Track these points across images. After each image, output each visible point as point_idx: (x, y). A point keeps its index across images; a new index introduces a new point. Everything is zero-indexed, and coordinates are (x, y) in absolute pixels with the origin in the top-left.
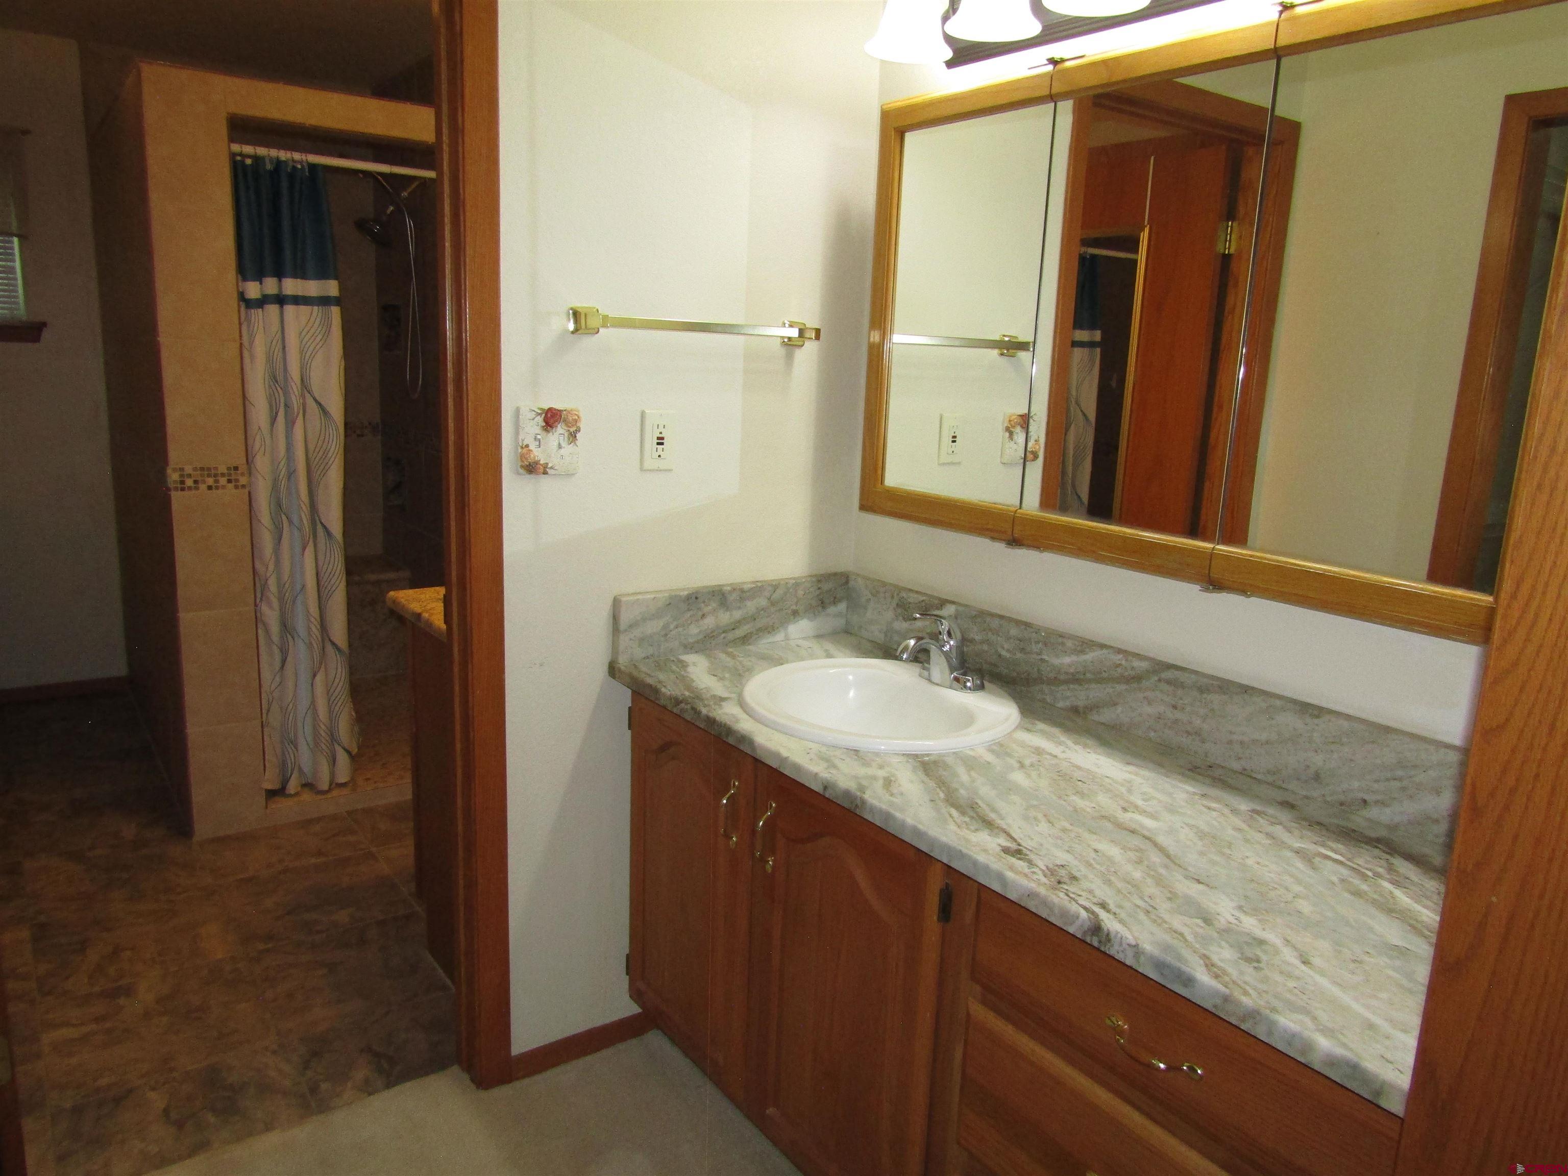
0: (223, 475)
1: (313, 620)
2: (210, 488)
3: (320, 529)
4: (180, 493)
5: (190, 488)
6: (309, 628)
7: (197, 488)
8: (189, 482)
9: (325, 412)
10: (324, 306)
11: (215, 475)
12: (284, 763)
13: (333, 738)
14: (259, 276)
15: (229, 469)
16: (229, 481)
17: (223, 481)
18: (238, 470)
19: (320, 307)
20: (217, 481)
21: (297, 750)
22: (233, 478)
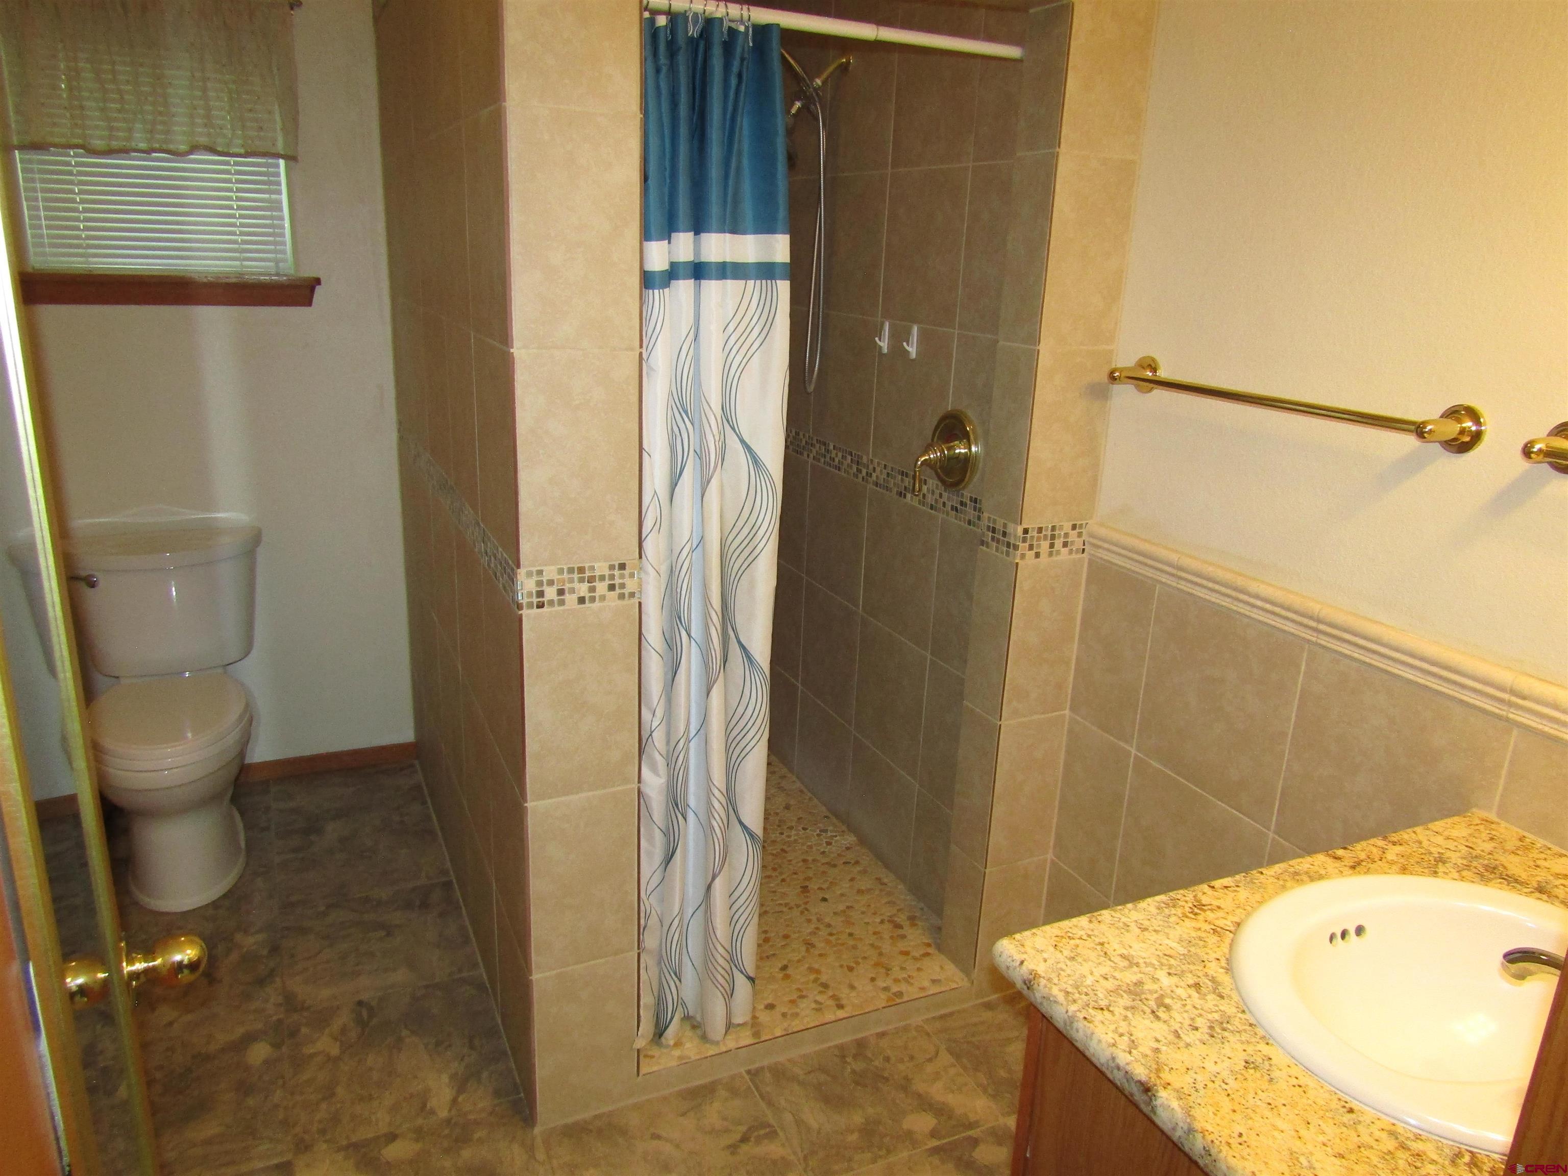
0: (602, 578)
1: (716, 792)
2: (582, 600)
3: (735, 651)
4: (536, 611)
5: (551, 603)
6: (709, 804)
7: (562, 603)
8: (550, 593)
9: (756, 461)
10: (767, 279)
11: (591, 580)
12: (660, 1001)
13: (733, 960)
14: (668, 230)
15: (612, 567)
16: (612, 588)
17: (601, 587)
18: (624, 569)
19: (758, 282)
20: (592, 589)
21: (680, 981)
22: (617, 581)
